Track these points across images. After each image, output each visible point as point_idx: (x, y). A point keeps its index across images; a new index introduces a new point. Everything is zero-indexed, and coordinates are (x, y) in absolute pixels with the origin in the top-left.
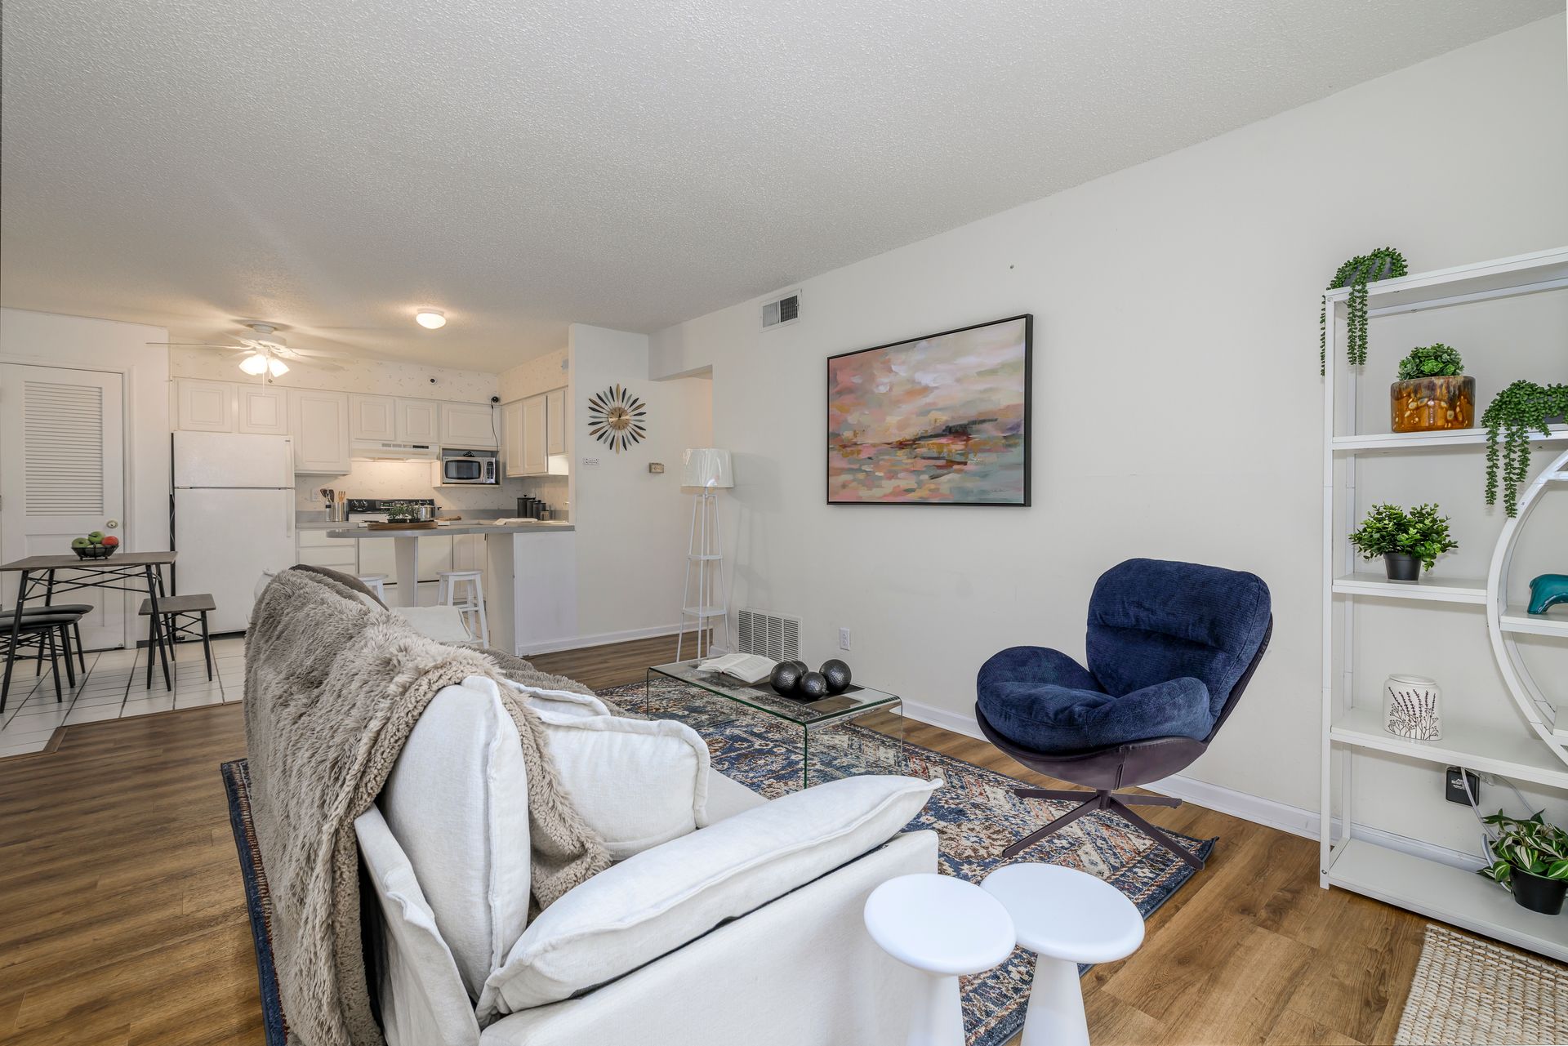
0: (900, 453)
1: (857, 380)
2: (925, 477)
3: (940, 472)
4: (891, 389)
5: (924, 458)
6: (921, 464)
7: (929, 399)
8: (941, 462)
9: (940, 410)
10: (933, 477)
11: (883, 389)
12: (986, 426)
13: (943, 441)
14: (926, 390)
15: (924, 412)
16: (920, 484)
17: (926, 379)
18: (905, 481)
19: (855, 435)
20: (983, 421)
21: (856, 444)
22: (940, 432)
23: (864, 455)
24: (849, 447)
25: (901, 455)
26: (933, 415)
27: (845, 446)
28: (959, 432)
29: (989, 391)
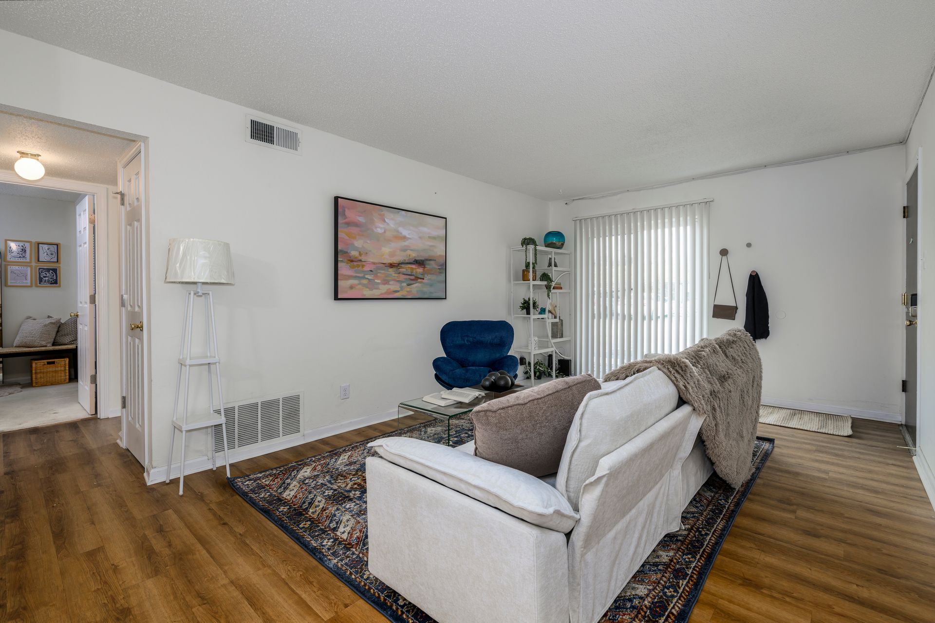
0: (391, 270)
1: (361, 219)
2: (405, 284)
3: (412, 282)
4: (385, 232)
5: (404, 274)
6: (402, 277)
7: (406, 243)
8: (413, 277)
9: (411, 250)
10: (409, 285)
11: (379, 231)
12: (432, 262)
13: (414, 266)
14: (404, 238)
15: (404, 250)
16: (402, 288)
17: (405, 232)
18: (393, 286)
19: (360, 254)
20: (430, 260)
21: (361, 261)
22: (412, 261)
23: (367, 269)
24: (355, 261)
25: (391, 271)
26: (409, 252)
27: (352, 261)
28: (420, 263)
29: (431, 246)
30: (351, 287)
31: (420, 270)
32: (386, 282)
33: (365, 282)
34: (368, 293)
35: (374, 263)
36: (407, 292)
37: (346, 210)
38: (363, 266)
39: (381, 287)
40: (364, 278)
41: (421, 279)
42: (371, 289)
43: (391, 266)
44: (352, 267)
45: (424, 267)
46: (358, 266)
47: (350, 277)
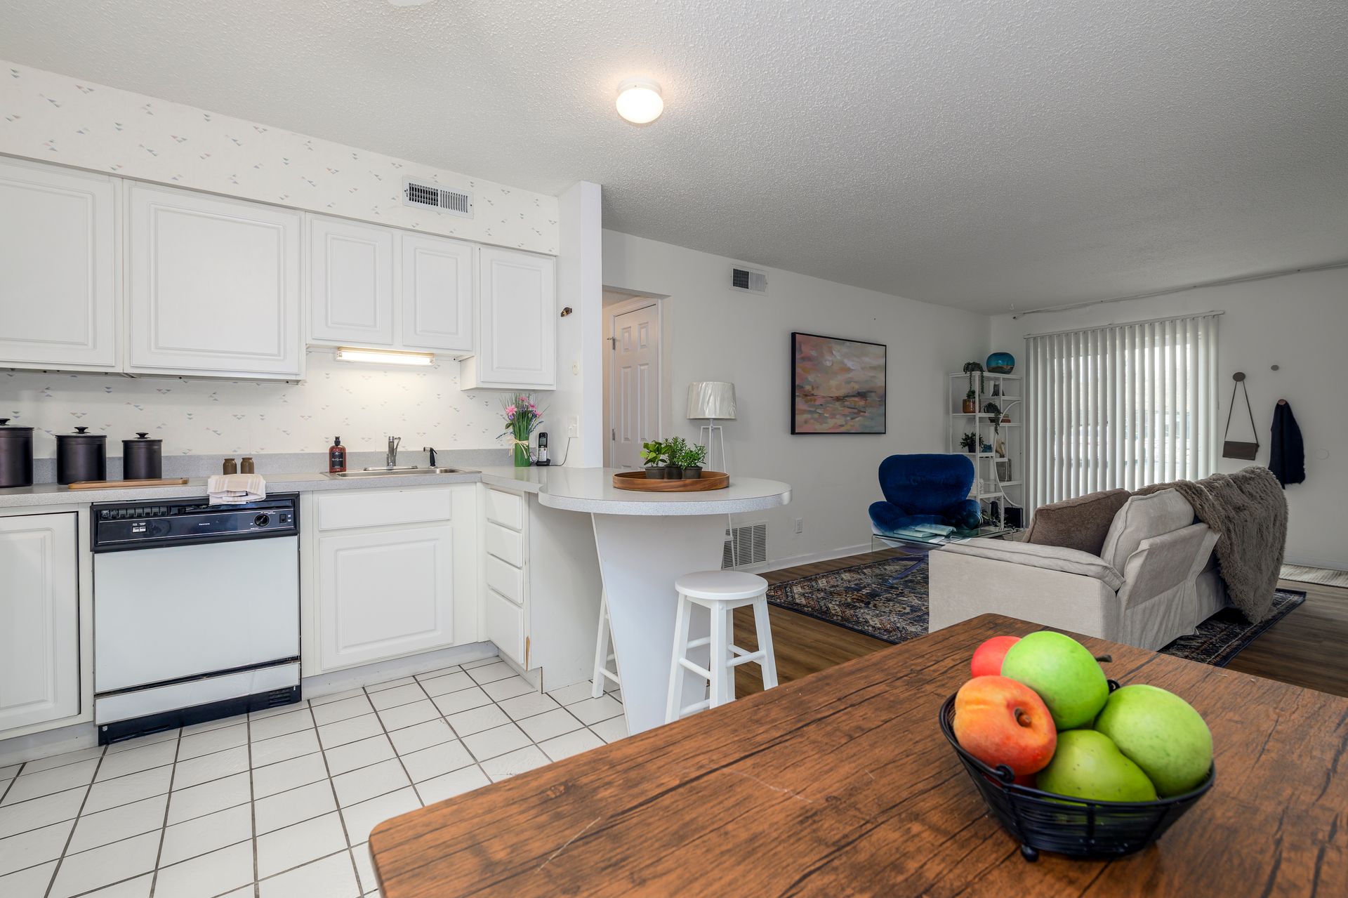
0: (837, 403)
1: (814, 353)
2: (848, 418)
3: (856, 416)
4: (832, 365)
5: (848, 408)
6: (847, 411)
7: (850, 375)
8: (856, 411)
9: (855, 382)
10: (852, 419)
11: (828, 364)
12: (873, 394)
13: (856, 399)
14: (849, 370)
15: (848, 382)
16: (846, 422)
17: (850, 364)
18: (840, 420)
19: (813, 389)
20: (871, 392)
21: (813, 395)
22: (855, 394)
23: (818, 403)
24: (809, 396)
25: (838, 404)
26: (853, 384)
27: (806, 395)
28: (862, 395)
29: (874, 377)
30: (806, 422)
31: (862, 403)
32: (833, 416)
33: (816, 416)
34: (819, 428)
35: (824, 397)
36: (851, 426)
37: (802, 345)
38: (815, 400)
39: (829, 421)
40: (815, 412)
41: (862, 412)
42: (821, 424)
43: (838, 399)
44: (806, 402)
45: (866, 400)
46: (811, 400)
47: (804, 412)
